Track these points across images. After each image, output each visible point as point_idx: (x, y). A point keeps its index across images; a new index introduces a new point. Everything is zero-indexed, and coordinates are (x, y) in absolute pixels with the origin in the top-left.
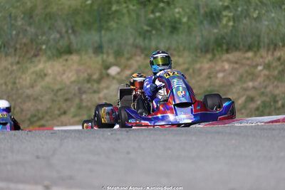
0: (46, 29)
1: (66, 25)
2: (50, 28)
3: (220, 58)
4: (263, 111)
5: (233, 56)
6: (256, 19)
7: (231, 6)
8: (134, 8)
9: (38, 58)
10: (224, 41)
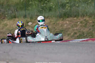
1: (14, 8)
2: (9, 9)
3: (65, 20)
4: (79, 37)
5: (70, 19)
6: (77, 7)
7: (69, 2)
8: (37, 3)
10: (67, 14)
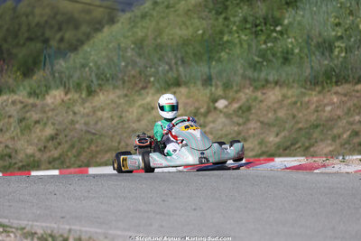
0: (156, 60)
1: (176, 56)
2: (159, 60)
3: (329, 91)
5: (342, 89)
7: (344, 36)
8: (246, 38)
9: (146, 90)
10: (334, 73)
